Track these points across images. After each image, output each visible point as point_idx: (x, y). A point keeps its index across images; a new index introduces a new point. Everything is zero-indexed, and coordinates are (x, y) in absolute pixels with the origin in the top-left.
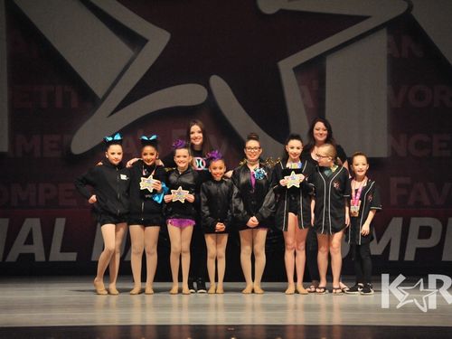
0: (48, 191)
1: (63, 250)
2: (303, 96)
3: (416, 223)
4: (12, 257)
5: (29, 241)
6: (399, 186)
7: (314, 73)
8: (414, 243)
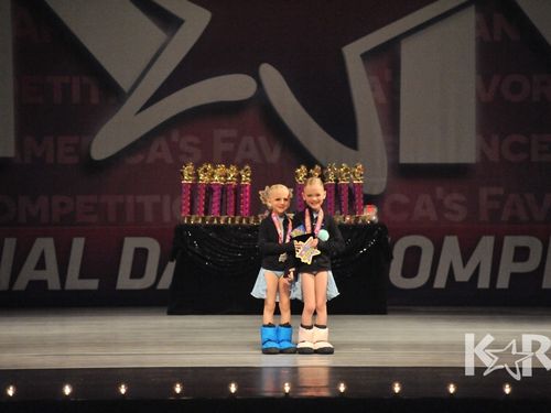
0: (63, 205)
1: (82, 276)
2: (373, 90)
3: (510, 243)
4: (21, 284)
5: (41, 265)
6: (490, 198)
7: (386, 60)
8: (508, 267)
